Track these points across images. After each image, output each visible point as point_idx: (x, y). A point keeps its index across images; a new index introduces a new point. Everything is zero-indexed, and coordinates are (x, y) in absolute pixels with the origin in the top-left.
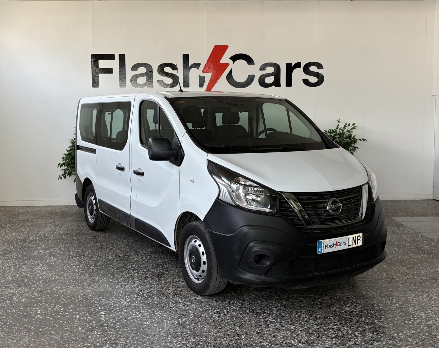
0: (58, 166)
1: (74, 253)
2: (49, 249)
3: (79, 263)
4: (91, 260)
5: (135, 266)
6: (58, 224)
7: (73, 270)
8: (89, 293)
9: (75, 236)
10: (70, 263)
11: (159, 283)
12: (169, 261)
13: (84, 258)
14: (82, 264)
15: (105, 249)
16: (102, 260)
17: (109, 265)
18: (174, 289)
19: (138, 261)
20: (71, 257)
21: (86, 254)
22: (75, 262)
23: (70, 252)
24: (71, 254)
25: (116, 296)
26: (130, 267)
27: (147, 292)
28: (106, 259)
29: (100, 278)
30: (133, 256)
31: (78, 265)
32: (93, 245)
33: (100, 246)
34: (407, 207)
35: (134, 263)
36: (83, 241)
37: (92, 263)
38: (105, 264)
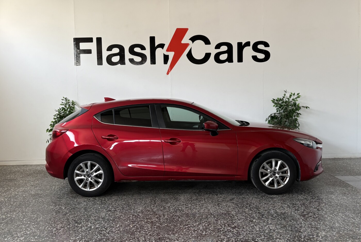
0: (47, 132)
2: (7, 213)
3: (23, 233)
4: (39, 229)
5: (79, 238)
6: (36, 184)
9: (42, 197)
10: (15, 233)
12: (117, 231)
13: (33, 227)
16: (49, 229)
17: (53, 236)
19: (84, 231)
20: (22, 225)
22: (21, 232)
23: (24, 218)
26: (72, 240)
28: (54, 228)
30: (83, 224)
31: (22, 236)
32: (51, 209)
33: (57, 210)
34: (346, 165)
35: (79, 234)
36: (45, 204)
37: (37, 234)
38: (49, 236)
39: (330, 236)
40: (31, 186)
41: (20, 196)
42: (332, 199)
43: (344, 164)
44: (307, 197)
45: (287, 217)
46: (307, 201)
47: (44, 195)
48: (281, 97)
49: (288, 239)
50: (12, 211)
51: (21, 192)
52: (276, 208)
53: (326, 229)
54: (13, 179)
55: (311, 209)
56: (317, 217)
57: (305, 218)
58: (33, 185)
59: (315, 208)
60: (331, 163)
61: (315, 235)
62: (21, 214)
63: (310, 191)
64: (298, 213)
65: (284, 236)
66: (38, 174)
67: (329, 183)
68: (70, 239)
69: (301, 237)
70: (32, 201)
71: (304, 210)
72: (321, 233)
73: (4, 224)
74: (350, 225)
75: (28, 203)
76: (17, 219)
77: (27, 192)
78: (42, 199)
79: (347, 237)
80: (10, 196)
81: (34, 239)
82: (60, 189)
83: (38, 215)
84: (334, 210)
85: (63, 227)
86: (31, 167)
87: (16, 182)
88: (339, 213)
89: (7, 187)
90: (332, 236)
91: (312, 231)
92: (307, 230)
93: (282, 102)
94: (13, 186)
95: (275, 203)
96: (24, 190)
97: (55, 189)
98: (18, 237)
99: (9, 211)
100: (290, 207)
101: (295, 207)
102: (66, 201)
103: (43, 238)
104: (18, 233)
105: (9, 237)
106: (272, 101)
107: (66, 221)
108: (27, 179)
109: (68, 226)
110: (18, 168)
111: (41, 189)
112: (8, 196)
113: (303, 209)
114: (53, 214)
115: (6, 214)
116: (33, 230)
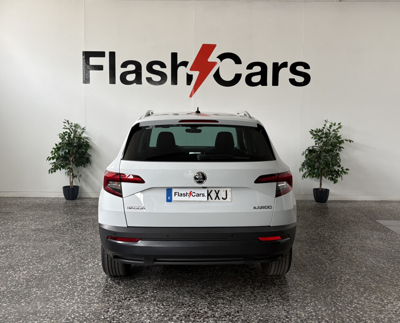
0: (47, 160)
1: (29, 254)
2: (7, 247)
3: (25, 267)
4: (42, 264)
5: (85, 274)
6: (36, 218)
7: (13, 277)
8: (11, 313)
9: (44, 232)
10: (16, 267)
11: (102, 300)
13: (36, 262)
14: (29, 269)
15: (64, 249)
17: (57, 271)
18: (115, 311)
19: (91, 268)
20: (23, 259)
21: (41, 255)
22: (23, 266)
23: (25, 253)
24: (26, 254)
25: (40, 319)
26: (79, 275)
27: (81, 315)
28: (59, 264)
29: (36, 291)
30: (89, 261)
31: (24, 270)
32: (54, 245)
33: (61, 246)
34: (392, 208)
35: (86, 270)
36: (47, 239)
37: (41, 268)
38: (54, 271)
39: (354, 280)
40: (30, 220)
41: (18, 230)
42: (366, 244)
43: (390, 208)
44: (340, 241)
45: (312, 260)
46: (339, 245)
47: (46, 230)
48: (321, 128)
49: (308, 281)
50: (11, 245)
51: (20, 226)
52: (303, 252)
53: (352, 273)
54: (10, 212)
55: (340, 254)
56: (344, 262)
57: (331, 262)
58: (32, 219)
59: (346, 252)
60: (376, 206)
61: (338, 278)
62: (22, 248)
63: (344, 235)
64: (325, 257)
65: (305, 278)
66: (37, 207)
67: (367, 227)
68: (76, 275)
69: (323, 280)
70: (33, 236)
71: (333, 254)
72: (344, 276)
73: (4, 258)
74: (378, 270)
75: (29, 238)
76: (17, 254)
77: (26, 227)
78: (43, 234)
79: (372, 281)
80: (8, 230)
81: (37, 274)
82: (64, 224)
83: (40, 250)
84: (366, 254)
85: (68, 263)
86: (29, 200)
87: (13, 216)
88: (370, 258)
89: (3, 221)
90: (356, 280)
91: (336, 274)
92: (330, 274)
93: (321, 134)
94: (10, 220)
95: (302, 246)
96: (23, 224)
97: (57, 224)
98: (20, 271)
99: (8, 246)
100: (318, 251)
101: (323, 251)
102: (70, 237)
103: (47, 272)
104: (20, 268)
105: (11, 271)
106: (310, 132)
107: (71, 258)
108: (25, 213)
109: (74, 263)
110: (13, 200)
111: (42, 224)
112: (5, 229)
113: (331, 253)
114: (57, 250)
115: (5, 248)
116: (36, 264)
